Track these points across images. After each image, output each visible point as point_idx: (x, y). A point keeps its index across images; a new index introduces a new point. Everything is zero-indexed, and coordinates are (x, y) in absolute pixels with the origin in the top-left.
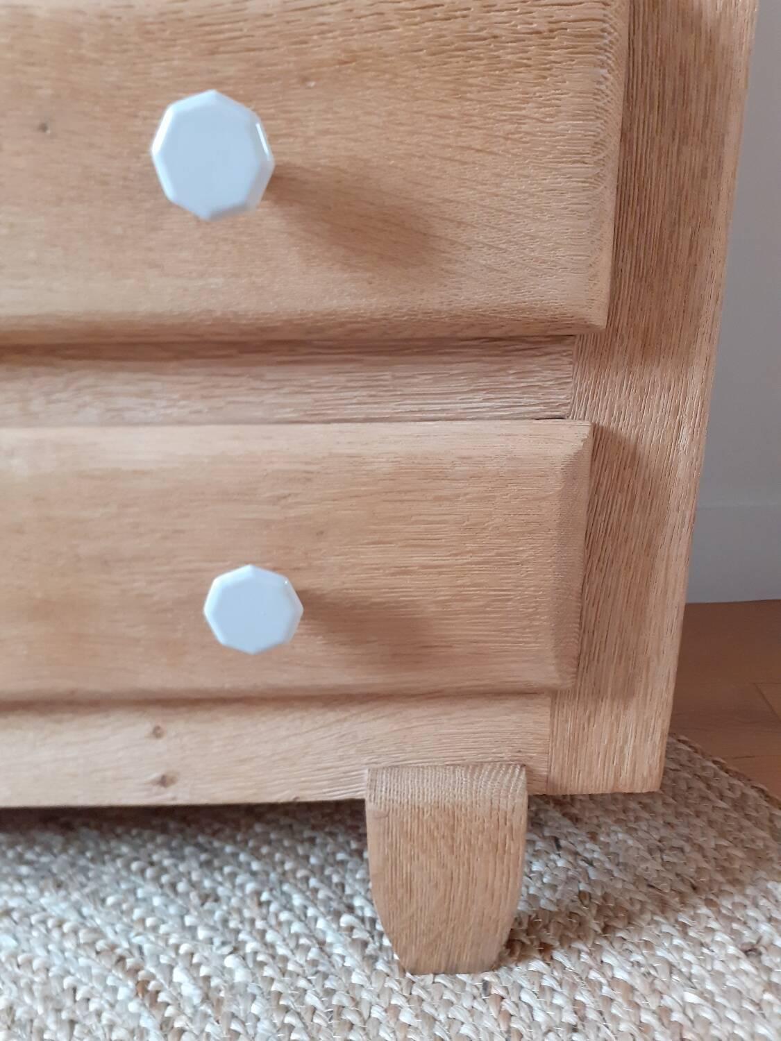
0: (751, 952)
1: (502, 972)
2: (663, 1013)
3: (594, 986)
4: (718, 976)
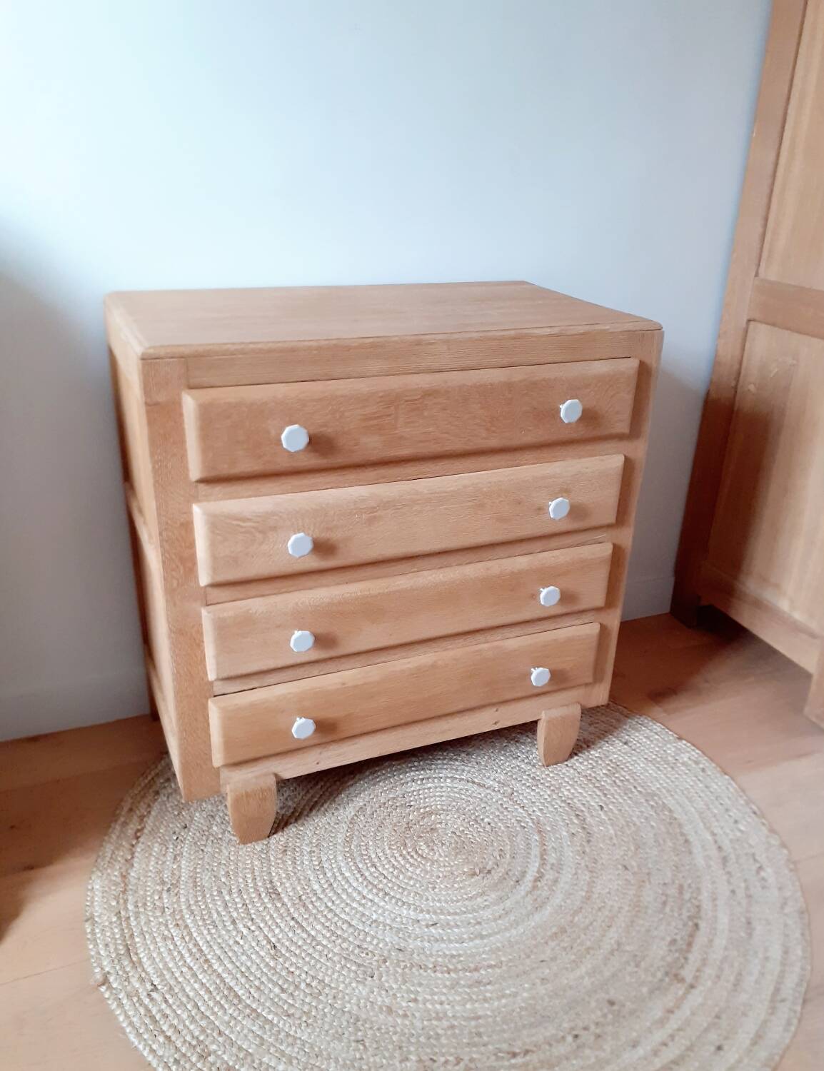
0: (626, 743)
1: (569, 761)
2: (611, 761)
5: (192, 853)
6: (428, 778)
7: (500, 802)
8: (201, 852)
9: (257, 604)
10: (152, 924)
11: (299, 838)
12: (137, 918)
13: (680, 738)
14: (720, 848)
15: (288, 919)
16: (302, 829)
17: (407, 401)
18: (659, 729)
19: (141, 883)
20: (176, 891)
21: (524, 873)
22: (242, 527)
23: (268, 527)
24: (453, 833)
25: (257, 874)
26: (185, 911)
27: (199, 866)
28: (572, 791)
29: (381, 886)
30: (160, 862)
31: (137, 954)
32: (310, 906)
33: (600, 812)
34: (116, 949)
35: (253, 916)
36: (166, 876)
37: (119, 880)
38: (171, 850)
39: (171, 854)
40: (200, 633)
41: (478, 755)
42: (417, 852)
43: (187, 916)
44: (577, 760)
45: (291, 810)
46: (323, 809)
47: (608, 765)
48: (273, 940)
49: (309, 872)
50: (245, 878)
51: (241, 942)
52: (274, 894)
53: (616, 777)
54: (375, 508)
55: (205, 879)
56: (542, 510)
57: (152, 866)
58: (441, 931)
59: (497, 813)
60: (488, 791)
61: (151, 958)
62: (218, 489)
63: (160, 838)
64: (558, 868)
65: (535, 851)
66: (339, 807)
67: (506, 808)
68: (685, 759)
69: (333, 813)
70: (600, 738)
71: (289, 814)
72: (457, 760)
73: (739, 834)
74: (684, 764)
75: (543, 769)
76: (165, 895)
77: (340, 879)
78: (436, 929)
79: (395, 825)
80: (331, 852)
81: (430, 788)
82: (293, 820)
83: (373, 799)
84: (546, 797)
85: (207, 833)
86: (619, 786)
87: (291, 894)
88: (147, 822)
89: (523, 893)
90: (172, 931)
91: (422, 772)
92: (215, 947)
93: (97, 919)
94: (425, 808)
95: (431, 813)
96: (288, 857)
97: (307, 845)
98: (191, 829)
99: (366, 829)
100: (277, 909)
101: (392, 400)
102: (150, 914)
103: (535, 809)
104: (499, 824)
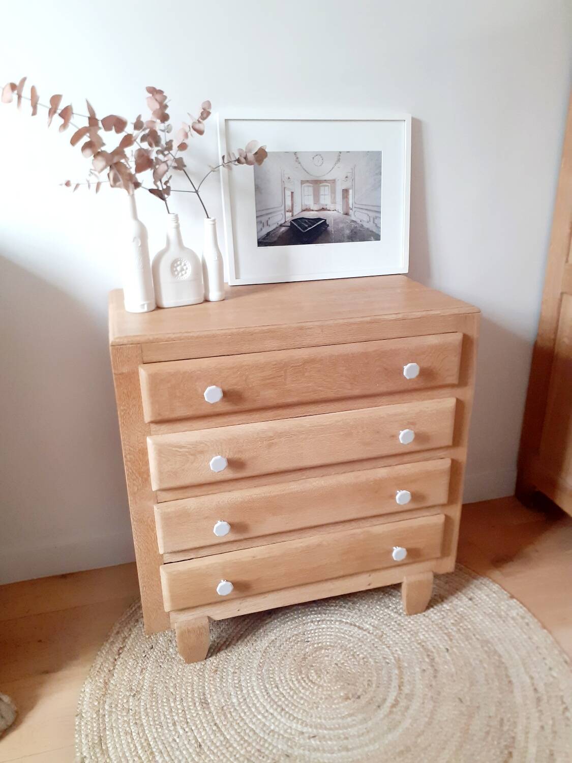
0: (470, 599)
1: (426, 612)
2: (458, 613)
3: (443, 611)
4: (466, 605)
5: (154, 667)
6: (323, 621)
7: (373, 642)
8: (159, 668)
9: (191, 503)
10: (120, 721)
11: (227, 662)
12: (110, 715)
13: (512, 597)
14: (535, 690)
15: (212, 724)
16: (230, 654)
17: (292, 367)
18: (497, 589)
19: (117, 689)
20: (138, 697)
21: (385, 700)
22: (180, 452)
23: (198, 451)
24: (336, 664)
25: (195, 687)
26: (142, 713)
27: (156, 678)
28: (427, 636)
29: (280, 703)
30: (132, 674)
31: (106, 744)
32: (229, 716)
33: (447, 654)
34: (93, 739)
35: (189, 720)
36: (134, 684)
37: (102, 685)
38: (140, 665)
39: (139, 668)
40: (153, 521)
41: (361, 604)
42: (308, 678)
43: (143, 717)
44: (432, 611)
45: (224, 640)
46: (246, 640)
47: (455, 616)
48: (200, 740)
49: (231, 689)
50: (186, 690)
51: (178, 740)
52: (205, 703)
53: (461, 627)
54: (271, 437)
55: (159, 689)
56: (394, 437)
57: (126, 676)
58: (318, 743)
59: (370, 651)
60: (365, 633)
61: (115, 748)
62: (164, 427)
63: (134, 655)
64: (410, 697)
65: (395, 683)
66: (257, 639)
67: (376, 647)
68: (515, 615)
69: (253, 644)
70: (452, 594)
71: (222, 642)
72: (345, 607)
73: (551, 679)
74: (513, 618)
75: (407, 617)
76: (131, 699)
77: (252, 695)
78: (315, 740)
79: (295, 656)
80: (248, 674)
81: (324, 628)
82: (224, 648)
83: (282, 634)
84: (407, 639)
85: (165, 653)
86: (462, 634)
87: (217, 705)
88: (127, 642)
89: (382, 716)
90: (132, 728)
91: (319, 616)
92: (159, 743)
93: (83, 715)
94: (318, 643)
95: (321, 648)
96: (218, 676)
97: (232, 667)
98: (156, 650)
99: (274, 657)
100: (206, 716)
101: (282, 367)
102: (119, 713)
103: (397, 649)
104: (370, 660)
